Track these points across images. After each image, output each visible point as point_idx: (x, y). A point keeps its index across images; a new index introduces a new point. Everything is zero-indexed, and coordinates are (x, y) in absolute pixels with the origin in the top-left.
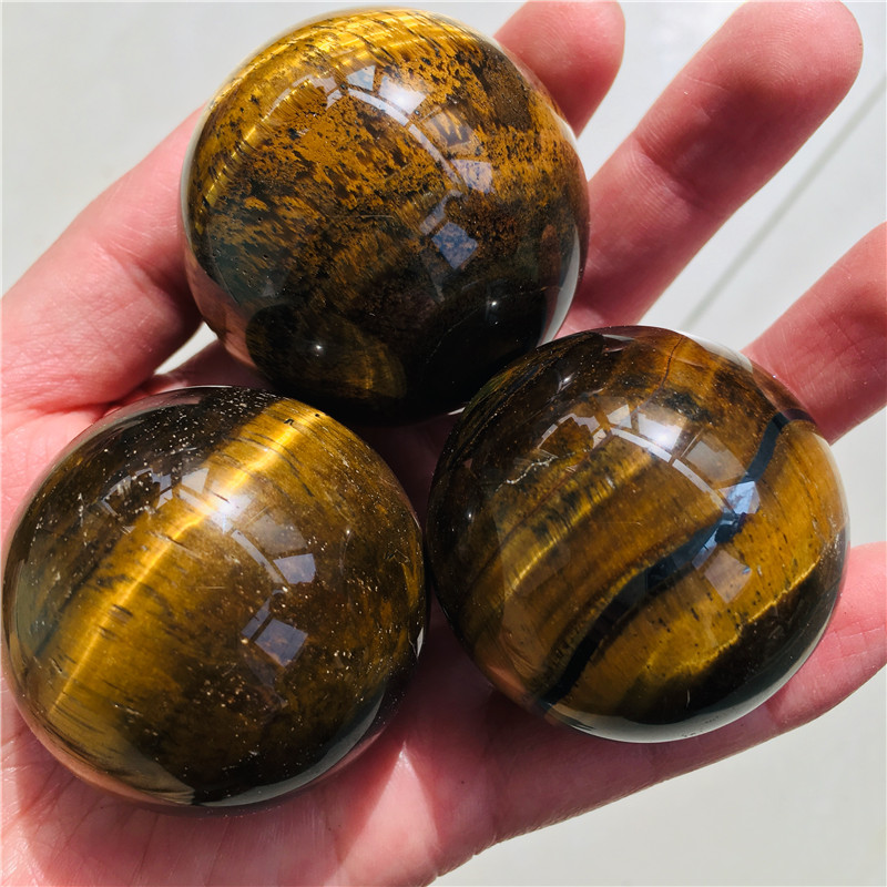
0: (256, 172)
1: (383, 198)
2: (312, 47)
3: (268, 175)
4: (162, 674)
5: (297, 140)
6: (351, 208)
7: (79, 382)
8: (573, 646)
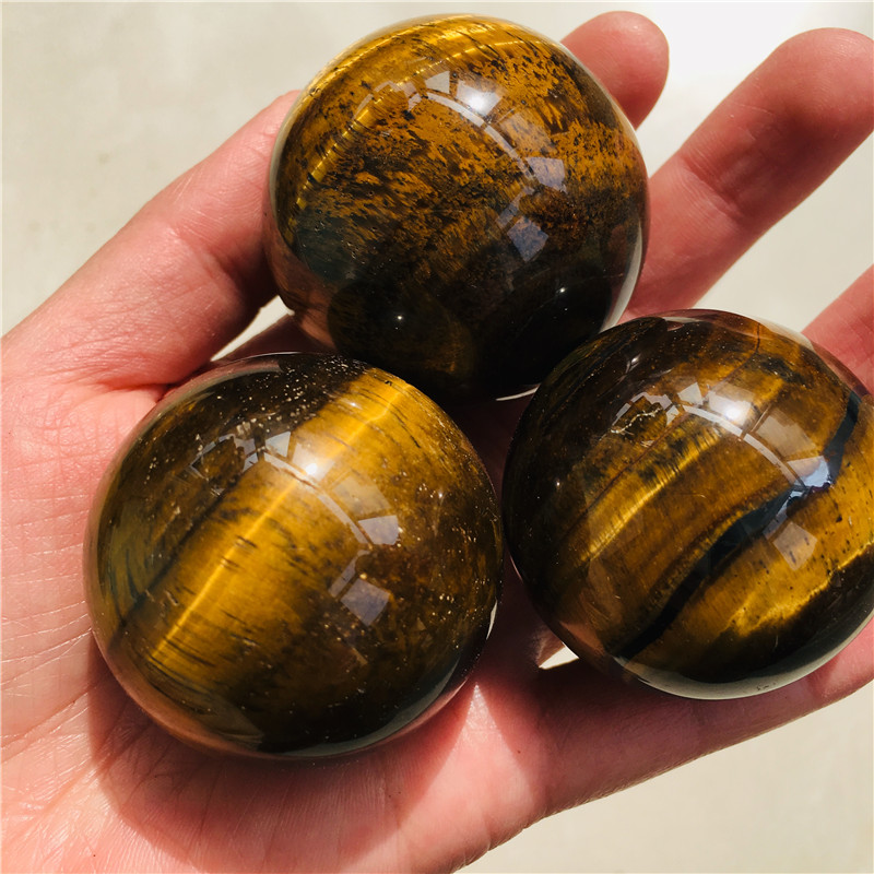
0: (369, 149)
1: (494, 177)
2: (419, 41)
3: (381, 152)
4: (283, 604)
5: (412, 121)
6: (463, 185)
7: (147, 361)
8: (673, 587)
